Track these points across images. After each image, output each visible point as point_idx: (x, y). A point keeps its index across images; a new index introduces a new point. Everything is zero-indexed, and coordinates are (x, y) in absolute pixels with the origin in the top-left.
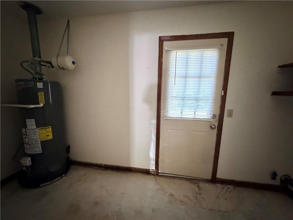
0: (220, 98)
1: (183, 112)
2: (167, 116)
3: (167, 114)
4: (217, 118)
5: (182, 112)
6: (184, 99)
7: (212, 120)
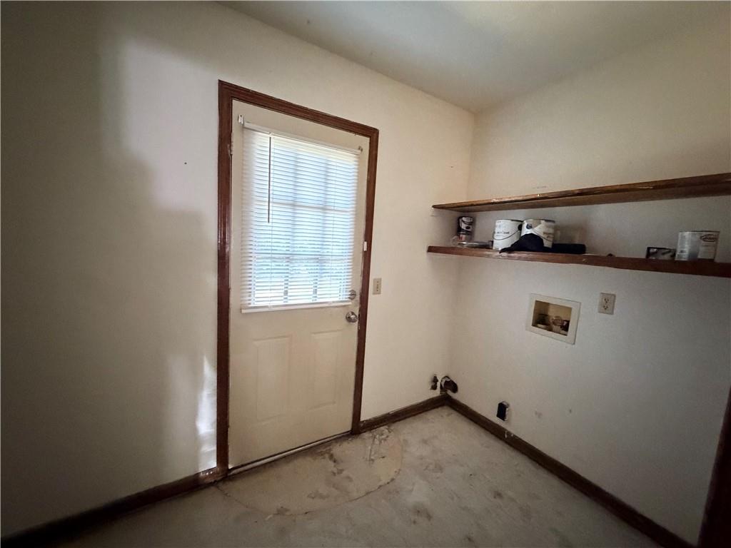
0: (361, 255)
1: (289, 291)
2: (250, 304)
3: (250, 300)
4: (358, 297)
5: (287, 291)
6: (293, 259)
7: (350, 303)
